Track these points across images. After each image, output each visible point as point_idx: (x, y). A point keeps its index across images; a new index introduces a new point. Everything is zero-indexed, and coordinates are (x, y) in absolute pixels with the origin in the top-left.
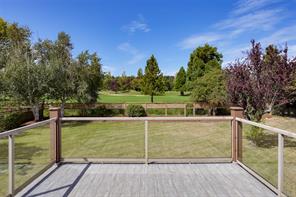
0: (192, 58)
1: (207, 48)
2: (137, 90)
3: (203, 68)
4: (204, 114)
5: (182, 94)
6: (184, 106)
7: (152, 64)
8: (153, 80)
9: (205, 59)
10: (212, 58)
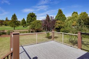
0: (28, 16)
1: (33, 14)
2: (5, 25)
3: (31, 19)
4: (33, 32)
5: (24, 27)
6: (27, 30)
7: (14, 17)
8: (15, 22)
9: (32, 17)
10: (34, 17)
